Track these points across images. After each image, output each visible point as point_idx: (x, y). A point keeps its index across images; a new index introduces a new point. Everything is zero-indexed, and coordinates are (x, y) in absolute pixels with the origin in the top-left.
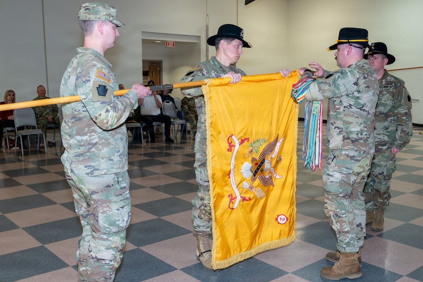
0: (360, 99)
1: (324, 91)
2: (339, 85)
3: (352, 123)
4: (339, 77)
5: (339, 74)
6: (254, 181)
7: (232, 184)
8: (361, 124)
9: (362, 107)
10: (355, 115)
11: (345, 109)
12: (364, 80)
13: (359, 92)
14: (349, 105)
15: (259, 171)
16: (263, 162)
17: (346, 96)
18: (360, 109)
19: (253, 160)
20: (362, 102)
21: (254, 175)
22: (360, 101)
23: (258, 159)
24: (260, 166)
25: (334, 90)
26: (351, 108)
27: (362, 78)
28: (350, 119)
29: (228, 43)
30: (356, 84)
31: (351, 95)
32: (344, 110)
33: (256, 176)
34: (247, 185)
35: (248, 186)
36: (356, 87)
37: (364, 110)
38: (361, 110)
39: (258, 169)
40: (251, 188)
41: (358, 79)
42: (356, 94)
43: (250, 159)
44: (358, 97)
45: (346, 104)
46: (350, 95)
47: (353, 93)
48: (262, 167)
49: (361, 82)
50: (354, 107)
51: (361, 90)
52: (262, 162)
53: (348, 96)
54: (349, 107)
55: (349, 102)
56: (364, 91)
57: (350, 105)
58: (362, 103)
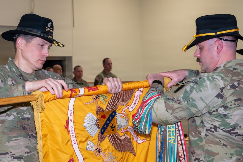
0: (228, 118)
1: (173, 110)
2: (194, 100)
3: (218, 154)
4: (192, 88)
5: (192, 84)
6: (101, 141)
7: (73, 143)
8: (232, 155)
9: (233, 130)
10: (223, 142)
11: (208, 134)
12: (232, 91)
13: (225, 107)
14: (213, 127)
15: (109, 128)
16: (113, 115)
17: (208, 115)
18: (229, 132)
19: (99, 111)
20: (232, 122)
21: (102, 133)
22: (228, 121)
23: (105, 109)
24: (109, 120)
25: (188, 109)
26: (216, 131)
27: (229, 87)
28: (214, 148)
29: (27, 41)
30: (220, 96)
31: (215, 113)
32: (206, 135)
33: (105, 134)
34: (93, 145)
35: (94, 148)
36: (220, 101)
37: (237, 134)
38: (231, 134)
39: (106, 124)
40: (98, 151)
41: (222, 89)
42: (221, 111)
43: (95, 108)
44: (225, 115)
45: (208, 126)
46: (213, 113)
47: (217, 110)
48: (112, 122)
49: (228, 93)
50: (220, 130)
51: (229, 105)
52: (111, 115)
53: (210, 113)
54: (213, 130)
55: (212, 123)
56: (233, 106)
57: (215, 127)
58: (232, 124)
